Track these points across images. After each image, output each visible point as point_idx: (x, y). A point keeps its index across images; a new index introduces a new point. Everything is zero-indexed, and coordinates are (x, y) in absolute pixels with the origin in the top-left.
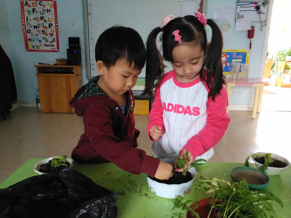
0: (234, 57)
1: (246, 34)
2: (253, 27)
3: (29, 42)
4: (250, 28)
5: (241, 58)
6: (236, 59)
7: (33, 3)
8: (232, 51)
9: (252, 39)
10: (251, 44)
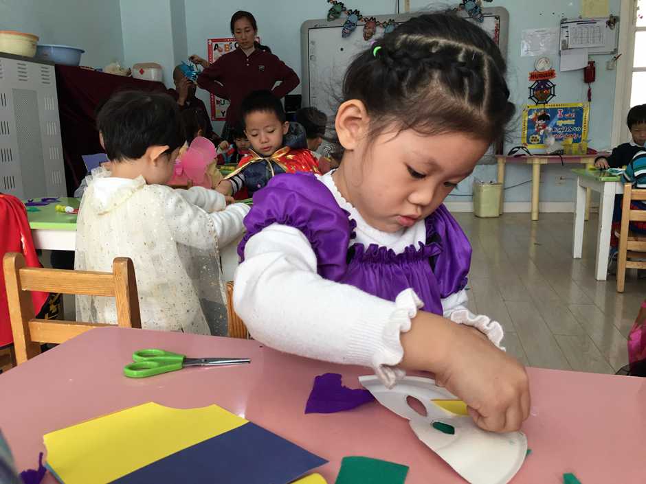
0: (560, 116)
1: (581, 76)
2: (592, 64)
3: (217, 106)
4: (586, 65)
5: (573, 119)
6: (564, 119)
7: (225, 45)
8: (556, 107)
9: (592, 85)
10: (589, 94)
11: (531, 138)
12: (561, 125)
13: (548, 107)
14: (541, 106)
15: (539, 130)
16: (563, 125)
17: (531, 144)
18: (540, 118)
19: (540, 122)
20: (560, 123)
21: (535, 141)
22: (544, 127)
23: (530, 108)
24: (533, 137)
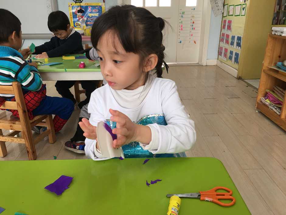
0: (90, 10)
6: (92, 12)
8: (87, 5)
11: (76, 24)
12: (91, 17)
13: (82, 5)
14: (78, 4)
15: (79, 19)
16: (92, 16)
17: (76, 27)
18: (79, 11)
19: (79, 14)
20: (90, 15)
21: (78, 25)
22: (82, 17)
23: (72, 5)
24: (77, 23)
